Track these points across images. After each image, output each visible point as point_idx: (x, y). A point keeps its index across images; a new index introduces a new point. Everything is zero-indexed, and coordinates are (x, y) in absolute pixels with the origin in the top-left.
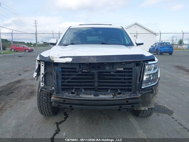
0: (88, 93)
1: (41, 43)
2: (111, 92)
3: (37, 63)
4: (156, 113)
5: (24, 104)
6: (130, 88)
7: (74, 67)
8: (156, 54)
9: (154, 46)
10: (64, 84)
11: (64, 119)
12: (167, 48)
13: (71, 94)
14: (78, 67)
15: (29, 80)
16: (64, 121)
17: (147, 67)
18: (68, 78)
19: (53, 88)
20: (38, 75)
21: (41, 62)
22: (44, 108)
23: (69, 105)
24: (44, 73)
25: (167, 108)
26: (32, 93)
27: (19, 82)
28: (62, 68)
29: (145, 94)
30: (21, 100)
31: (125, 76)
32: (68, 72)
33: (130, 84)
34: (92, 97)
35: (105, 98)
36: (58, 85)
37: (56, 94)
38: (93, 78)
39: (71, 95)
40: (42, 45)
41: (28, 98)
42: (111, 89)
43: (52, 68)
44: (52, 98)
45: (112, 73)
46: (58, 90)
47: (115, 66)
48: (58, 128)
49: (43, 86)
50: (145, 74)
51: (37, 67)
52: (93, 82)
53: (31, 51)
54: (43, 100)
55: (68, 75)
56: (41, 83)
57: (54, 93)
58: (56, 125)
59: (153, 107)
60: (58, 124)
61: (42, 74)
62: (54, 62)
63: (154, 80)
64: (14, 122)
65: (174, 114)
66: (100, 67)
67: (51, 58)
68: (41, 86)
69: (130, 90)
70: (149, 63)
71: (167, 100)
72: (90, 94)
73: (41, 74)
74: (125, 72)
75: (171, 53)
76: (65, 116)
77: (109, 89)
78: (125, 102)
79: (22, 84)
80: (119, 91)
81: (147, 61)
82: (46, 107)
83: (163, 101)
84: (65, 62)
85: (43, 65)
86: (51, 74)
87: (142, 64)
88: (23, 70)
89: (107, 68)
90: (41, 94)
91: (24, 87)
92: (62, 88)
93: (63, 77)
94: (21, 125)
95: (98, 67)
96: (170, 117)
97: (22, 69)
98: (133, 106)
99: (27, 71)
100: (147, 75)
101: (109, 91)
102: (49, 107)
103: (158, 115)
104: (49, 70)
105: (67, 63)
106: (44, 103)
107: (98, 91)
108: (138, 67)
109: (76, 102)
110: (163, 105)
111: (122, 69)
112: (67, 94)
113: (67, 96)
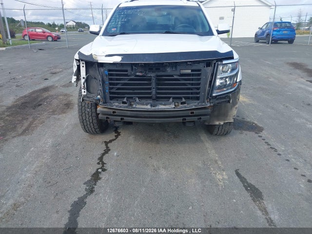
0: (143, 103)
1: (71, 23)
2: (173, 101)
3: (75, 64)
4: (239, 131)
5: (59, 119)
6: (198, 95)
7: (124, 68)
8: (265, 43)
9: (264, 28)
10: (112, 91)
11: (114, 138)
12: (285, 32)
13: (123, 103)
14: (129, 69)
15: (61, 87)
16: (115, 140)
17: (221, 68)
18: (117, 84)
19: (99, 97)
20: (78, 79)
21: (81, 62)
22: (88, 123)
23: (120, 118)
24: (85, 77)
25: (256, 124)
26: (68, 106)
27: (46, 89)
28: (109, 70)
29: (218, 103)
30: (54, 114)
31: (192, 80)
32: (117, 75)
33: (198, 91)
34: (149, 107)
35: (165, 108)
36: (104, 92)
37: (104, 103)
38: (150, 84)
39: (122, 105)
40: (74, 28)
41: (63, 111)
42: (174, 98)
43: (96, 69)
44: (99, 109)
45: (175, 77)
46: (105, 99)
47: (178, 67)
48: (107, 147)
49: (85, 94)
50: (218, 77)
51: (75, 69)
52: (150, 89)
53: (56, 39)
54: (86, 112)
55: (117, 80)
56: (83, 90)
57: (101, 103)
58: (104, 144)
59: (232, 121)
60: (106, 143)
61: (84, 78)
62: (99, 62)
63: (231, 85)
64: (50, 141)
65: (263, 132)
66: (159, 69)
67: (94, 56)
68: (83, 93)
69: (198, 98)
70: (224, 62)
71: (260, 114)
72: (147, 105)
73: (82, 78)
74: (193, 75)
75: (291, 41)
76: (116, 134)
77: (170, 97)
78: (189, 113)
79: (52, 93)
80: (184, 100)
81: (221, 60)
82: (91, 121)
83: (254, 116)
84: (112, 62)
85: (83, 66)
86: (95, 78)
87: (215, 64)
88: (50, 72)
89: (169, 71)
90: (83, 104)
91: (55, 97)
92: (110, 96)
93: (110, 82)
94: (59, 144)
95: (156, 69)
96: (256, 135)
97: (48, 70)
98: (200, 118)
99: (55, 73)
100: (221, 78)
101: (171, 100)
102: (95, 121)
103: (241, 133)
104: (91, 72)
105: (114, 64)
106: (87, 116)
107: (157, 101)
108: (209, 68)
109: (129, 113)
110: (252, 121)
111: (189, 71)
112: (117, 104)
113: (117, 106)
